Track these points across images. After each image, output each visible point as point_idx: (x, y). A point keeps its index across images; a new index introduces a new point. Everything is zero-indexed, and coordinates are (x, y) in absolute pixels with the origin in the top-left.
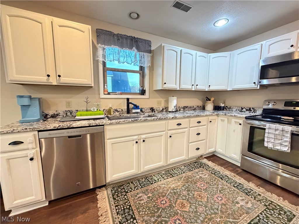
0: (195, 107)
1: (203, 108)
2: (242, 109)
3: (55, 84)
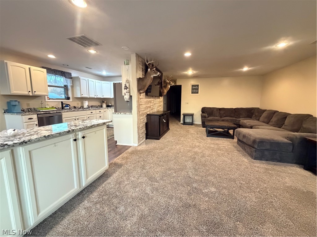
0: (97, 106)
3: (31, 95)
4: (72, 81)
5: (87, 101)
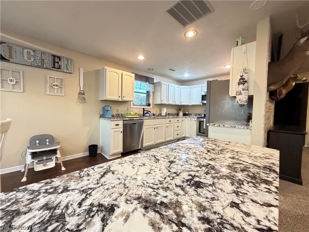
0: (174, 114)
1: (178, 115)
2: (196, 114)
3: (120, 100)
4: (154, 86)
5: (165, 108)
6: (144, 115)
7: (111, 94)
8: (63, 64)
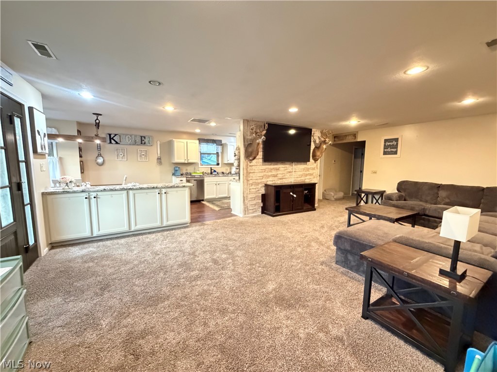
3: (186, 162)
4: (222, 148)
6: (211, 173)
7: (179, 158)
8: (146, 140)
